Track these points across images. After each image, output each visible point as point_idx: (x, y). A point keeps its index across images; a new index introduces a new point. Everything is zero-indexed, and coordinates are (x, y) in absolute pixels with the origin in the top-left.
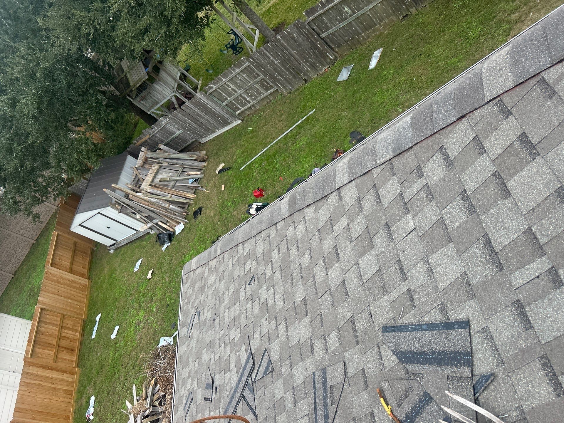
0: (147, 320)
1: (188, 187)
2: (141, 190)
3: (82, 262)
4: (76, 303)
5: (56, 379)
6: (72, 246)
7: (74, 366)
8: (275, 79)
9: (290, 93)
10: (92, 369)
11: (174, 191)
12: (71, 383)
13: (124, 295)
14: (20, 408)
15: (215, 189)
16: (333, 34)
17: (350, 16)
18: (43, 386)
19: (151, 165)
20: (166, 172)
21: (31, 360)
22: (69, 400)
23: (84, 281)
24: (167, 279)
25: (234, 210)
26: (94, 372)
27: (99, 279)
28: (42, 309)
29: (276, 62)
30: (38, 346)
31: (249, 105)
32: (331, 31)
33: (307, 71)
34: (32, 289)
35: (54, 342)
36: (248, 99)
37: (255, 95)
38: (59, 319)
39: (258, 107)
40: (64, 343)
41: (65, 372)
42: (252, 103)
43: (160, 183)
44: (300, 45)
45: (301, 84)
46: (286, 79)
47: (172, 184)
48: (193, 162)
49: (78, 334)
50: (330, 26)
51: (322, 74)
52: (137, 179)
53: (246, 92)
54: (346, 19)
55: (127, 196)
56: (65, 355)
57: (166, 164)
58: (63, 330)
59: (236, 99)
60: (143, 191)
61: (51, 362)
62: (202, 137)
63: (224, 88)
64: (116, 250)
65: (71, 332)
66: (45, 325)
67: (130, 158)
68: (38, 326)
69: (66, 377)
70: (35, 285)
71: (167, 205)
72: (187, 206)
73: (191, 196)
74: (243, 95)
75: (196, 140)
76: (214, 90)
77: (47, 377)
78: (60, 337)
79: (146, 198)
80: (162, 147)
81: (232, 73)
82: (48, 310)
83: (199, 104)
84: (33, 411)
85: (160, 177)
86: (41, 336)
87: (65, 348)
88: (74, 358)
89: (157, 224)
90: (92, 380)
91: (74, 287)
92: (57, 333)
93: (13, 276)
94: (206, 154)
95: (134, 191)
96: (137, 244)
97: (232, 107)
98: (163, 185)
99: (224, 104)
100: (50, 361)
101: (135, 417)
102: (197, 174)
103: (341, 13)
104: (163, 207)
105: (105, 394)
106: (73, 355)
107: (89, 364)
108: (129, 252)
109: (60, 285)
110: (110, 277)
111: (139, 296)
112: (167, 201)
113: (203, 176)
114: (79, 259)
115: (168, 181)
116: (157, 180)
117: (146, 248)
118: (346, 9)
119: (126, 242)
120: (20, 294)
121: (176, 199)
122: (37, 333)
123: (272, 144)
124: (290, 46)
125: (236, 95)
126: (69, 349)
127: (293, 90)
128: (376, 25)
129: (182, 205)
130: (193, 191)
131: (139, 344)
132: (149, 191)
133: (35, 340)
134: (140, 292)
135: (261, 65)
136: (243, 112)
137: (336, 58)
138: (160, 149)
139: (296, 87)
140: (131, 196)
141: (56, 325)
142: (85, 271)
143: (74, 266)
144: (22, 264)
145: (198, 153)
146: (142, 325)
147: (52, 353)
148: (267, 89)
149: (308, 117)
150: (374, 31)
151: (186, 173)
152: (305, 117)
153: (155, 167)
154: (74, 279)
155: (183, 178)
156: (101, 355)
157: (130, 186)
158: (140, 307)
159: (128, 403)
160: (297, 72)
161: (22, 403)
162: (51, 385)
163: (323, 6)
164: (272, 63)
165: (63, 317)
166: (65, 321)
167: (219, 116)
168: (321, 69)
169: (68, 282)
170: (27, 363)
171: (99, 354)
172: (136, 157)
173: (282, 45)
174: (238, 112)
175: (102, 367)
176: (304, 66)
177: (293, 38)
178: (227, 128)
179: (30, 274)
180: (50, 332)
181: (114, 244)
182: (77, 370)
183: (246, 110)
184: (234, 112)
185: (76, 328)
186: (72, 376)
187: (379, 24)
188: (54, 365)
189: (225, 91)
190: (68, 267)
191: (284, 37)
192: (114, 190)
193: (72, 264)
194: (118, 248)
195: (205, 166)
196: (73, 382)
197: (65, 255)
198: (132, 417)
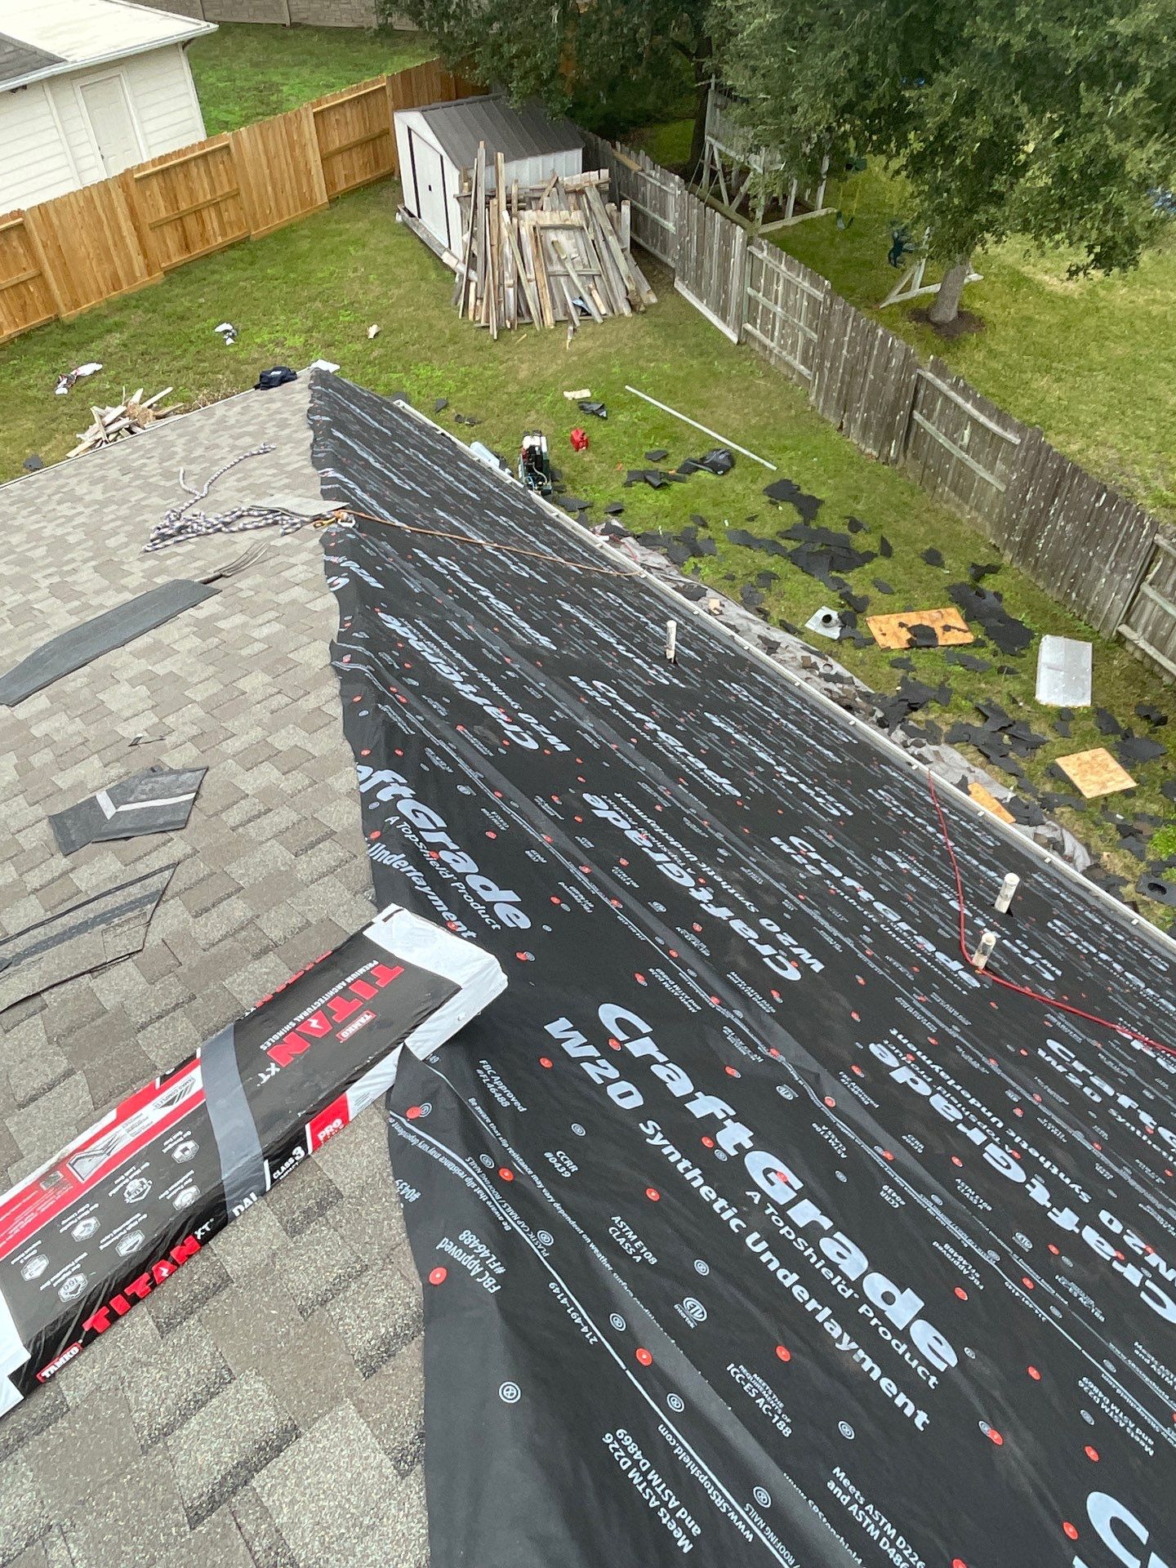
0: (289, 356)
1: (566, 304)
2: (516, 216)
3: (357, 169)
4: (272, 204)
5: (125, 246)
6: (377, 131)
7: (163, 265)
8: (820, 368)
9: (813, 408)
10: (169, 301)
11: (543, 279)
12: (132, 278)
13: (321, 289)
14: (47, 212)
15: (575, 358)
16: (926, 432)
17: (961, 447)
18: (102, 229)
19: (579, 207)
20: (576, 246)
21: (132, 184)
22: (104, 288)
23: (322, 198)
24: (375, 354)
25: (537, 412)
26: (169, 307)
27: (337, 222)
28: (227, 147)
29: (844, 352)
30: (161, 181)
31: (767, 342)
32: (927, 425)
33: (856, 421)
34: (273, 88)
35: (184, 206)
36: (776, 334)
37: (786, 343)
38: (227, 189)
39: (773, 361)
40: (191, 223)
41: (144, 253)
42: (772, 345)
43: (549, 245)
44: (884, 381)
45: (834, 421)
46: (828, 387)
47: (558, 268)
48: (621, 286)
49: (220, 240)
50: (934, 418)
51: (862, 452)
52: (536, 195)
53: (784, 322)
54: (954, 442)
55: (491, 196)
56: (172, 239)
57: (591, 237)
58: (212, 210)
59: (766, 311)
60: (515, 221)
61: (149, 221)
62: (683, 279)
63: (772, 276)
64: (405, 224)
65: (216, 224)
66: (202, 169)
67: (576, 156)
68: (195, 159)
69: (138, 262)
70: (285, 88)
71: (509, 281)
72: (527, 320)
73: (549, 319)
74: (777, 319)
75: (674, 270)
76: (760, 256)
77: (120, 228)
78: (197, 212)
79: (505, 233)
80: (626, 209)
81: (798, 276)
82: (232, 160)
83: (727, 239)
84: (55, 238)
85: (562, 237)
86: (181, 176)
87: (184, 231)
88: (177, 259)
89: (469, 281)
90: (154, 311)
91: (298, 182)
92: (201, 200)
93: (288, 24)
94: (649, 306)
95: (509, 202)
96: (429, 262)
97: (751, 309)
98: (544, 253)
99: (749, 290)
100: (148, 219)
101: (123, 415)
102: (598, 306)
103: (959, 427)
104: (502, 277)
105: (141, 348)
106: (181, 254)
107: (177, 291)
108: (407, 255)
109: (288, 152)
110: (347, 243)
111: (327, 319)
112: (519, 277)
113: (600, 320)
114: (357, 159)
115: (559, 257)
116: (552, 236)
117: (423, 284)
118: (967, 433)
119: (423, 236)
120: (256, 65)
121: (530, 291)
122: (182, 164)
123: (691, 422)
124: (876, 362)
125: (770, 305)
126: (186, 238)
127: (819, 411)
128: (967, 503)
129: (522, 310)
130: (561, 317)
131: (245, 362)
132: (523, 232)
133: (167, 169)
134: (336, 317)
135: (829, 327)
136: (754, 338)
137: (896, 461)
138: (619, 209)
139: (826, 415)
140: (494, 202)
141: (213, 190)
142: (342, 186)
143: (339, 158)
144: (318, 29)
145: (646, 287)
146: (278, 350)
147: (163, 214)
148: (804, 362)
149: (758, 463)
150: (958, 506)
151: (591, 286)
152: (756, 458)
153: (576, 218)
154: (313, 172)
155: (579, 285)
156: (200, 306)
157: (514, 191)
158: (310, 330)
159: (139, 393)
160: (845, 405)
161: (57, 211)
162: (110, 242)
163: (954, 387)
164: (839, 345)
165: (235, 195)
166: (230, 201)
167: (726, 292)
168: (867, 446)
169: (302, 165)
170: (123, 180)
171: (202, 300)
172: (587, 167)
173: (872, 347)
174: (749, 327)
175: (182, 318)
176: (859, 409)
177: (889, 361)
178: (714, 319)
179: (304, 62)
180: (197, 186)
181: (411, 215)
182: (159, 274)
183: (760, 342)
184: (745, 318)
185: (229, 230)
186: (145, 272)
187: (971, 509)
188: (146, 230)
189: (769, 282)
190: (332, 147)
191: (884, 340)
192: (491, 161)
193: (340, 151)
194: (409, 228)
195: (622, 315)
196: (135, 279)
197: (350, 129)
198: (121, 409)
